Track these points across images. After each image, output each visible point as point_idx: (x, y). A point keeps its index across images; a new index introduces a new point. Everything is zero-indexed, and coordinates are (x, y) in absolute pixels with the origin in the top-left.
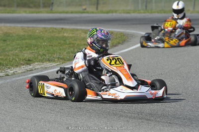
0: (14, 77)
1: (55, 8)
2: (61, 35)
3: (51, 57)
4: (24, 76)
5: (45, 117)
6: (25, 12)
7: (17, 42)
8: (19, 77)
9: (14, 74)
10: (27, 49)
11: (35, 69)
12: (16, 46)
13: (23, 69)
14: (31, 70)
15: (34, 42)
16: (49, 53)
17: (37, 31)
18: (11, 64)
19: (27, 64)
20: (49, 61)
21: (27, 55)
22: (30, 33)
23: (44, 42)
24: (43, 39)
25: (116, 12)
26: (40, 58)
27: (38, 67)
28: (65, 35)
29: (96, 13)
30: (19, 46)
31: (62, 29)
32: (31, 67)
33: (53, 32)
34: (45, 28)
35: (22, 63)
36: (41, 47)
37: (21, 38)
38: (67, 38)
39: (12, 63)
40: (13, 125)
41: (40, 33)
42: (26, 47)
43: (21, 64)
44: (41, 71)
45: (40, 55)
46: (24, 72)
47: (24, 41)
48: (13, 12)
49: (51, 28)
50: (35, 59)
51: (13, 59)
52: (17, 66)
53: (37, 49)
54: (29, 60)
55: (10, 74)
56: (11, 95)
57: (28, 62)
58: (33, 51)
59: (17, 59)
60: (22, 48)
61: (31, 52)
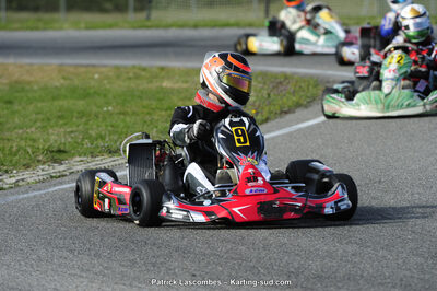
2: (155, 85)
3: (116, 142)
6: (76, 26)
9: (16, 185)
10: (61, 122)
11: (71, 173)
12: (34, 116)
13: (41, 173)
14: (60, 177)
15: (81, 104)
17: (96, 76)
18: (12, 161)
19: (55, 161)
20: (110, 152)
21: (56, 137)
22: (77, 82)
24: (105, 96)
26: (86, 144)
27: (79, 168)
28: (166, 84)
30: (40, 117)
31: (162, 69)
32: (62, 168)
33: (137, 77)
35: (40, 157)
36: (97, 116)
39: (15, 159)
41: (101, 81)
42: (60, 117)
43: (39, 161)
45: (90, 137)
46: (44, 180)
49: (134, 67)
50: (74, 148)
52: (27, 167)
53: (86, 123)
54: (60, 151)
55: (6, 186)
57: (57, 156)
58: (75, 129)
59: (29, 150)
60: (49, 120)
61: (69, 130)
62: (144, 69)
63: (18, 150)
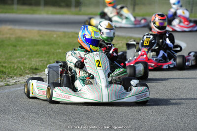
9: (15, 83)
10: (38, 56)
12: (25, 53)
15: (47, 48)
17: (55, 36)
18: (14, 73)
21: (34, 62)
22: (46, 38)
23: (59, 48)
24: (58, 45)
30: (28, 53)
33: (73, 37)
34: (65, 32)
35: (27, 71)
36: (54, 54)
37: (35, 43)
39: (16, 72)
41: (57, 38)
42: (37, 54)
43: (26, 73)
47: (35, 47)
49: (72, 32)
50: (43, 68)
52: (21, 75)
54: (36, 69)
55: (11, 84)
57: (35, 71)
58: (43, 59)
59: (22, 68)
60: (32, 55)
61: (41, 59)
63: (17, 68)
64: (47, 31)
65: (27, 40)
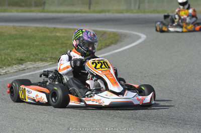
0: (6, 77)
1: (47, 7)
2: (53, 34)
3: (43, 56)
4: (16, 75)
5: (38, 117)
6: (17, 11)
7: (9, 41)
8: (11, 76)
9: (6, 73)
10: (19, 48)
11: (28, 69)
12: (8, 46)
13: (15, 68)
14: (23, 70)
15: (26, 41)
16: (41, 53)
17: (29, 30)
18: (2, 63)
19: (20, 64)
20: (42, 60)
21: (19, 54)
22: (22, 33)
23: (37, 41)
24: (35, 38)
25: (109, 11)
26: (32, 57)
27: (30, 67)
28: (58, 34)
29: (88, 13)
30: (11, 46)
31: (55, 28)
32: (23, 66)
33: (45, 31)
34: (37, 27)
35: (14, 62)
36: (33, 46)
37: (13, 37)
38: (59, 37)
39: (4, 63)
40: (5, 125)
41: (32, 32)
42: (18, 46)
43: (13, 64)
44: (34, 71)
45: (32, 54)
46: (16, 72)
47: (16, 41)
48: (5, 11)
49: (43, 28)
50: (27, 59)
51: (5, 58)
52: (9, 65)
53: (29, 49)
54: (21, 60)
55: (2, 74)
56: (4, 95)
57: (21, 62)
58: (25, 51)
59: (9, 59)
60: (14, 47)
61: (23, 51)
62: (48, 28)
63: (5, 59)
64: (20, 27)
65: (6, 34)
